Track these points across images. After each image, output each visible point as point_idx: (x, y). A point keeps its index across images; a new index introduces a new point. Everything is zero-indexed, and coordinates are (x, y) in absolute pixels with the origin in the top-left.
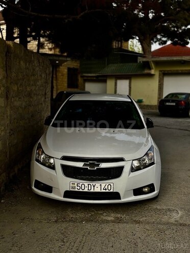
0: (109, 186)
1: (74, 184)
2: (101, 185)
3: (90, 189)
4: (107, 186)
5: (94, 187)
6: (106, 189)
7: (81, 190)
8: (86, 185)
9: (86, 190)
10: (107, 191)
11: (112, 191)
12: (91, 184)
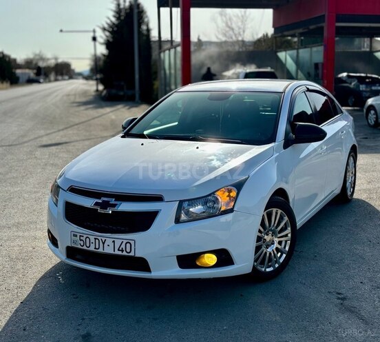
0: (128, 245)
1: (76, 236)
2: (114, 242)
3: (97, 247)
4: (124, 244)
5: (104, 243)
6: (122, 251)
7: (85, 248)
8: (92, 239)
9: (92, 248)
10: (125, 253)
11: (132, 254)
12: (100, 238)
